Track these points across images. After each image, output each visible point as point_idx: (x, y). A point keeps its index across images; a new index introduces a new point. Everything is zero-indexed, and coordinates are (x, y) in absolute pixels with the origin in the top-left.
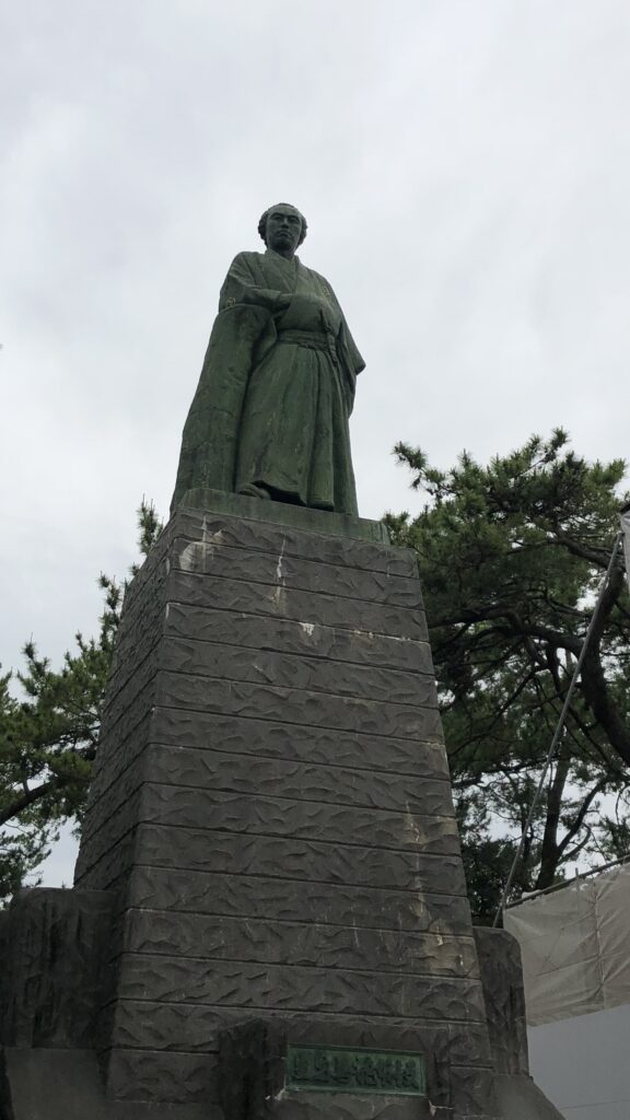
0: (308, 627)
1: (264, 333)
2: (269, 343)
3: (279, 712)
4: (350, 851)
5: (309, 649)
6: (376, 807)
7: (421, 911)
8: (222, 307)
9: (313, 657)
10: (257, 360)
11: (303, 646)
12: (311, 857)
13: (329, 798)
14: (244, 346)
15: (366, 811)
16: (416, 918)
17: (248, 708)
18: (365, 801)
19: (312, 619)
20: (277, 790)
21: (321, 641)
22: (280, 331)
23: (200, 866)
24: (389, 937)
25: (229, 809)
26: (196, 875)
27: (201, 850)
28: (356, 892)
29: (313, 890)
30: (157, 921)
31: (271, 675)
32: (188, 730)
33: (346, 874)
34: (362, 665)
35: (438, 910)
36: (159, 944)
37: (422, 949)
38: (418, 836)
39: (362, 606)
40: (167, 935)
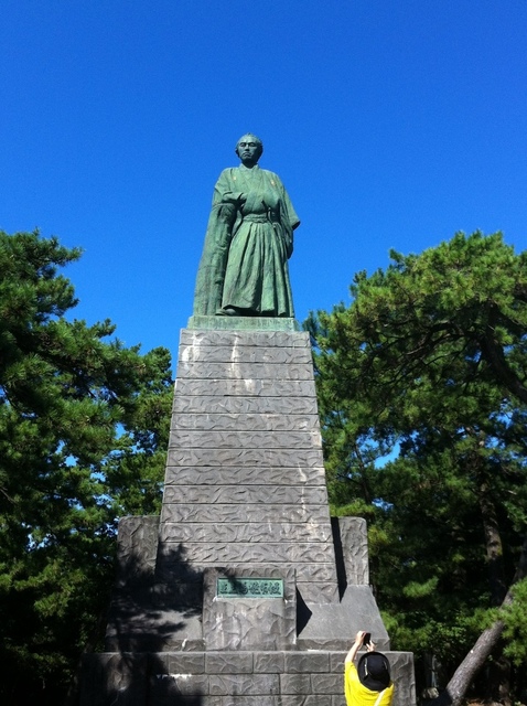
0: (249, 382)
1: (234, 218)
4: (269, 488)
5: (250, 392)
6: (283, 466)
7: (304, 513)
10: (232, 235)
11: (247, 391)
12: (249, 493)
15: (277, 469)
16: (301, 516)
17: (217, 426)
18: (277, 464)
19: (251, 377)
20: (232, 463)
21: (255, 388)
23: (194, 502)
24: (287, 526)
25: (210, 475)
26: (192, 507)
27: (192, 495)
28: (270, 507)
29: (248, 508)
30: (174, 527)
31: (230, 407)
32: (187, 439)
33: (265, 499)
34: (277, 397)
35: (313, 512)
36: (174, 538)
37: (303, 531)
38: (304, 478)
39: (278, 366)
40: (179, 533)
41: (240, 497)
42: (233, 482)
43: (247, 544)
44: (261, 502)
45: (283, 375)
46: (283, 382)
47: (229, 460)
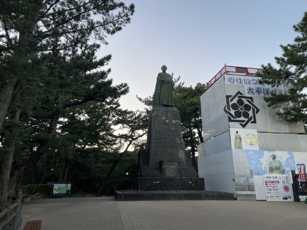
0: (167, 121)
1: (162, 84)
2: (163, 85)
3: (164, 130)
4: (172, 144)
7: (179, 149)
8: (157, 81)
9: (168, 124)
10: (161, 87)
11: (166, 123)
13: (170, 138)
14: (160, 86)
15: (174, 140)
16: (178, 150)
17: (161, 130)
19: (167, 120)
20: (164, 138)
22: (164, 84)
23: (157, 146)
24: (176, 152)
25: (159, 141)
26: (156, 147)
27: (156, 145)
28: (172, 148)
29: (168, 148)
30: (153, 151)
31: (163, 127)
32: (155, 133)
33: (171, 146)
34: (173, 124)
35: (181, 149)
36: (153, 154)
37: (179, 153)
38: (179, 142)
39: (173, 118)
40: (154, 153)
41: (166, 145)
42: (165, 142)
43: (168, 155)
44: (170, 147)
45: (174, 120)
46: (174, 121)
47: (164, 137)
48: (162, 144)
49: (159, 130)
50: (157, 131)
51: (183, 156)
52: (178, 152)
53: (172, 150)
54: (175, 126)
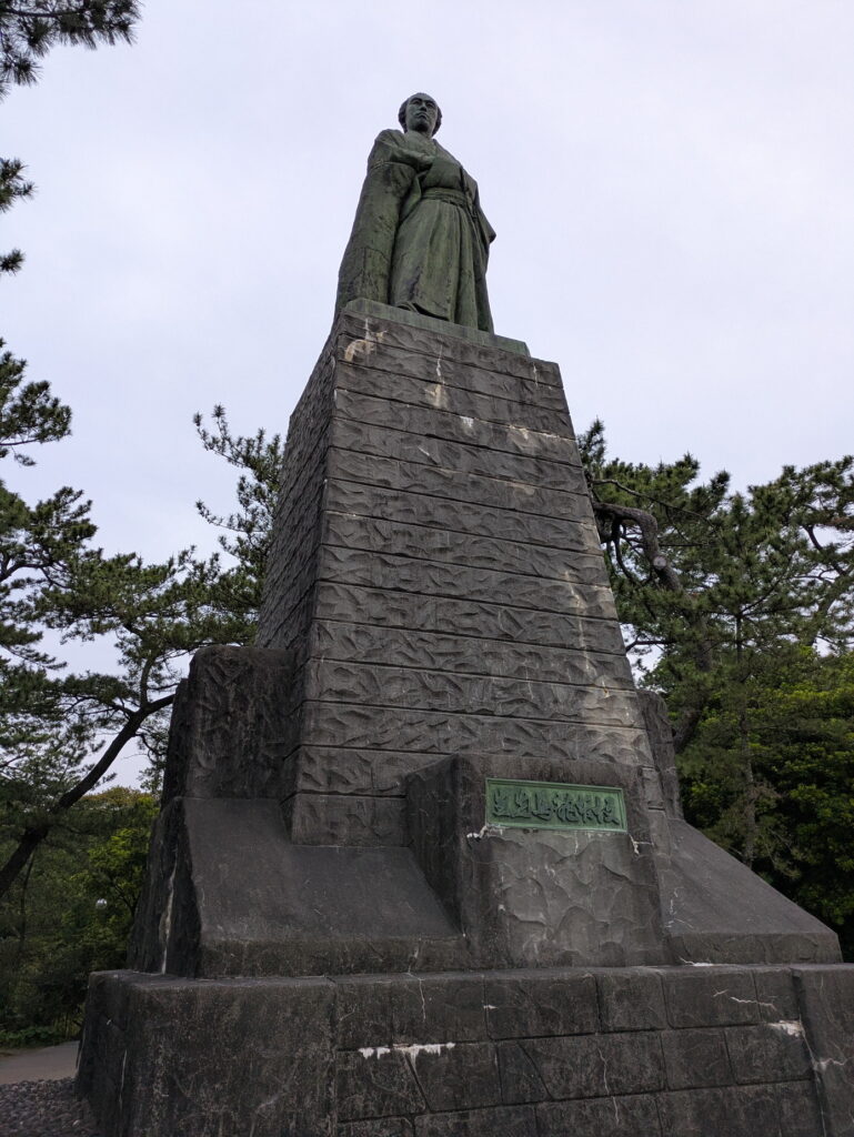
0: (468, 422)
1: (409, 191)
3: (445, 489)
4: (519, 613)
5: (470, 439)
6: (540, 576)
7: (587, 668)
8: (371, 168)
9: (474, 446)
10: (402, 217)
11: (465, 436)
12: (484, 617)
13: (496, 566)
15: (532, 579)
16: (581, 673)
17: (416, 485)
18: (529, 570)
19: (472, 414)
20: (449, 557)
21: (479, 433)
23: (379, 621)
24: (560, 691)
25: (405, 574)
26: (376, 631)
27: (376, 608)
28: (529, 648)
29: (486, 646)
30: (339, 670)
31: (437, 459)
32: (360, 499)
33: (516, 633)
34: (519, 455)
35: (603, 666)
36: (341, 693)
37: (590, 703)
38: (579, 604)
39: (515, 406)
40: (349, 684)
41: (467, 622)
42: (453, 593)
43: (489, 720)
44: (507, 637)
45: (524, 421)
46: (525, 433)
47: (442, 550)
48: (429, 608)
49: (399, 482)
50: (386, 485)
51: (630, 735)
52: (582, 693)
53: (520, 670)
54: (532, 470)
